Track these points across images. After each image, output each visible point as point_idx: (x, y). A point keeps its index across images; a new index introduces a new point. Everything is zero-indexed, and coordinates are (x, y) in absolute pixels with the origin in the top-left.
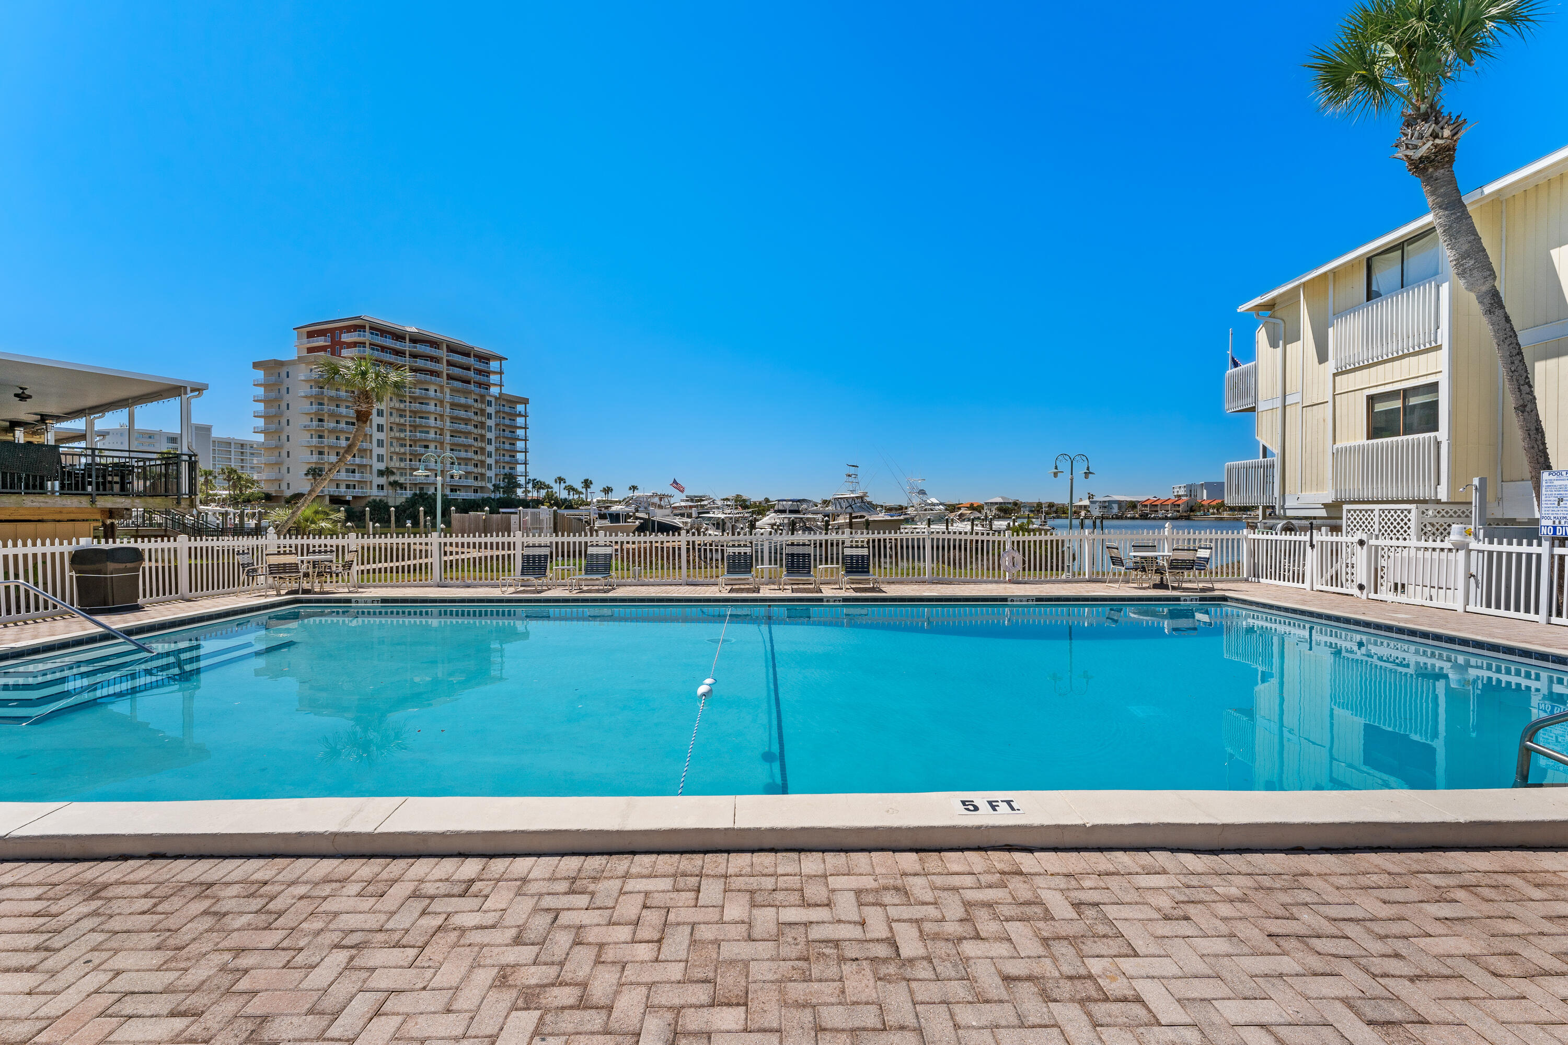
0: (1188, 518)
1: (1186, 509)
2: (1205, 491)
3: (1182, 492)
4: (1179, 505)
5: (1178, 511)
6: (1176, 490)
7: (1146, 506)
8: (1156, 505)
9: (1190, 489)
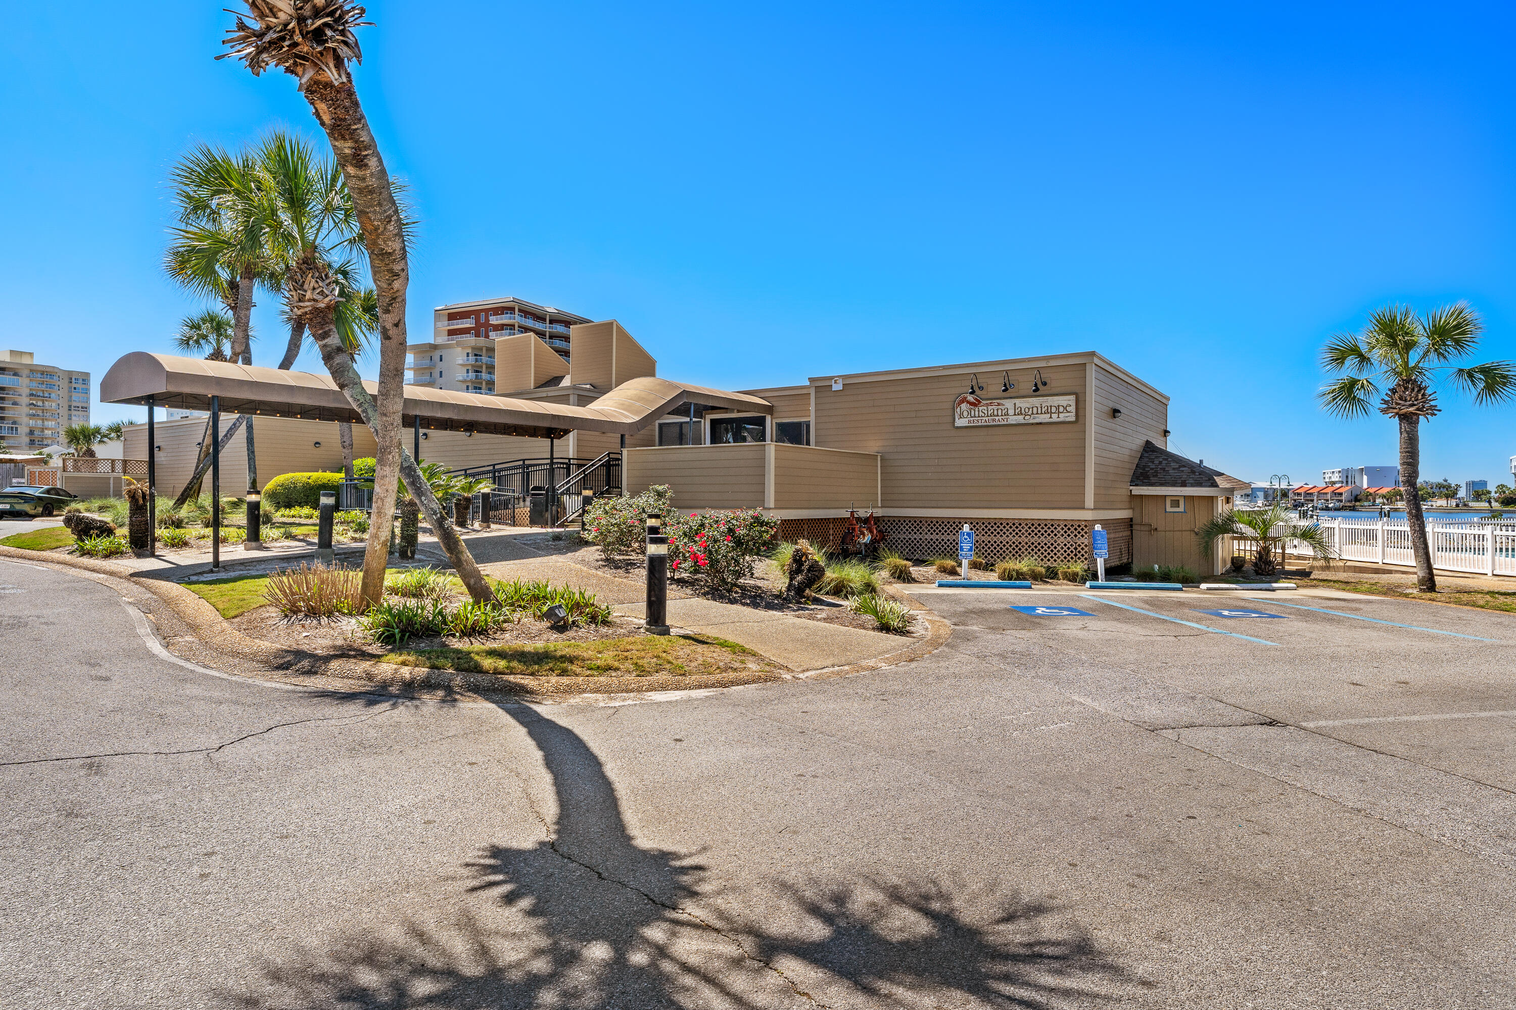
0: (1353, 509)
1: (1350, 498)
2: (1365, 478)
3: (1336, 478)
4: (1341, 494)
5: (1341, 501)
6: (1327, 476)
7: (1299, 494)
8: (1311, 494)
9: (1347, 477)
